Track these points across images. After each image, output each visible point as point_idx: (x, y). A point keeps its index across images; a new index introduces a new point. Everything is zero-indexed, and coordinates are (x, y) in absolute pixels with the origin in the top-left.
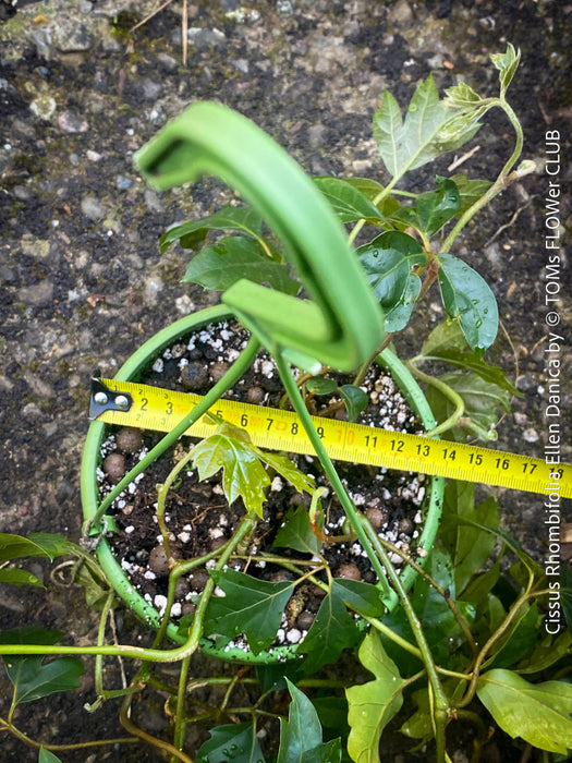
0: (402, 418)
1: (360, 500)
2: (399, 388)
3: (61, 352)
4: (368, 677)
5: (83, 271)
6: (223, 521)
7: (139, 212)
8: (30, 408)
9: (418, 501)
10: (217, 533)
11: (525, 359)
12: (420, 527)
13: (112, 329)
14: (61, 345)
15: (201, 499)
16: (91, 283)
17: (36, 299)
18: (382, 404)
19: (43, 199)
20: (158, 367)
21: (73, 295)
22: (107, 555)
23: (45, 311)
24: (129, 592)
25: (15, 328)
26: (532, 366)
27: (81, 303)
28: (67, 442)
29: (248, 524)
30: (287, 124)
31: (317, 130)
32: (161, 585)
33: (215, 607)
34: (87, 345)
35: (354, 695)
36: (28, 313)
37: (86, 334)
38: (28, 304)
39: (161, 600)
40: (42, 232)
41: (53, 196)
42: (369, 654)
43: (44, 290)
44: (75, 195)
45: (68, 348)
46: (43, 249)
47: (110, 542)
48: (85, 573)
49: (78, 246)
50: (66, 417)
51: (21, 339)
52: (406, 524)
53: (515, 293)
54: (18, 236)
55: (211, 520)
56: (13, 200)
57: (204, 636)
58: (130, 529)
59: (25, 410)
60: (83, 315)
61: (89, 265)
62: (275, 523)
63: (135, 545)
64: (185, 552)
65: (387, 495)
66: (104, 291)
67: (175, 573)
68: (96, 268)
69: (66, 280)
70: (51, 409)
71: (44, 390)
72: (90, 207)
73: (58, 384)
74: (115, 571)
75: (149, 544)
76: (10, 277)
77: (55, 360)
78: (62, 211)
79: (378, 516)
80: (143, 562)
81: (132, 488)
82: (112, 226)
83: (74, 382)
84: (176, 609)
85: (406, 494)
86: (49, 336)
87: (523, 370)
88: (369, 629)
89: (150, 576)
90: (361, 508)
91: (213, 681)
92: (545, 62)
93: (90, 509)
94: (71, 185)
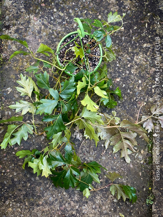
0: (99, 54)
1: (90, 62)
2: (100, 50)
3: (60, 30)
4: (82, 81)
5: (66, 20)
6: (72, 58)
7: (77, 14)
8: (53, 36)
9: (96, 65)
10: (71, 59)
11: (121, 55)
12: (95, 67)
13: (67, 29)
14: (60, 29)
15: (71, 54)
16: (67, 22)
17: (59, 21)
18: (97, 51)
19: (65, 7)
20: (71, 36)
21: (64, 23)
22: (58, 56)
23: (59, 23)
24: (59, 62)
25: (55, 24)
26: (122, 56)
27: (65, 24)
28: (56, 43)
29: (75, 58)
30: (102, 9)
31: (106, 11)
32: (62, 63)
33: (68, 67)
34: (63, 30)
35: (79, 82)
36: (57, 23)
37: (64, 29)
38: (58, 22)
39: (62, 64)
40: (63, 12)
41: (66, 8)
42: (83, 79)
43: (60, 21)
44: (69, 9)
45: (61, 30)
46: (62, 15)
47: (59, 55)
48: (54, 59)
49: (67, 16)
50: (57, 39)
51: (55, 26)
52: (94, 67)
53: (124, 45)
54: (59, 12)
55: (71, 57)
56: (60, 6)
57: (65, 69)
58: (61, 55)
59: (52, 36)
60: (64, 26)
61: (67, 19)
62: (78, 61)
63: (61, 57)
64: (67, 60)
65: (93, 63)
66: (68, 24)
67: (65, 61)
68: (68, 20)
69: (64, 20)
70: (56, 37)
71: (56, 34)
72: (70, 11)
73: (58, 34)
74: (58, 59)
75: (63, 57)
76: (56, 17)
77: (58, 31)
78: (66, 10)
79: (91, 65)
80: (61, 59)
81: (63, 50)
82: (73, 15)
83: (60, 35)
84: (63, 66)
85: (96, 63)
86: (59, 27)
87: (121, 56)
88: (85, 76)
89: (62, 61)
90: (89, 63)
91: (65, 77)
92: (143, 13)
93: (58, 50)
94: (69, 7)
